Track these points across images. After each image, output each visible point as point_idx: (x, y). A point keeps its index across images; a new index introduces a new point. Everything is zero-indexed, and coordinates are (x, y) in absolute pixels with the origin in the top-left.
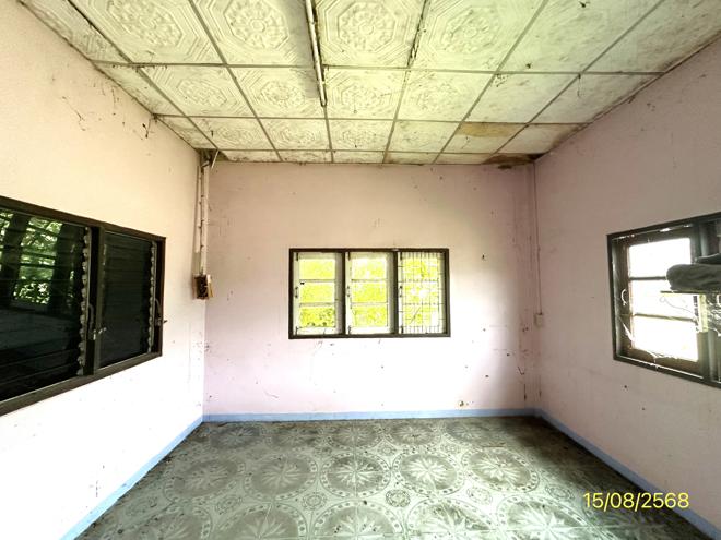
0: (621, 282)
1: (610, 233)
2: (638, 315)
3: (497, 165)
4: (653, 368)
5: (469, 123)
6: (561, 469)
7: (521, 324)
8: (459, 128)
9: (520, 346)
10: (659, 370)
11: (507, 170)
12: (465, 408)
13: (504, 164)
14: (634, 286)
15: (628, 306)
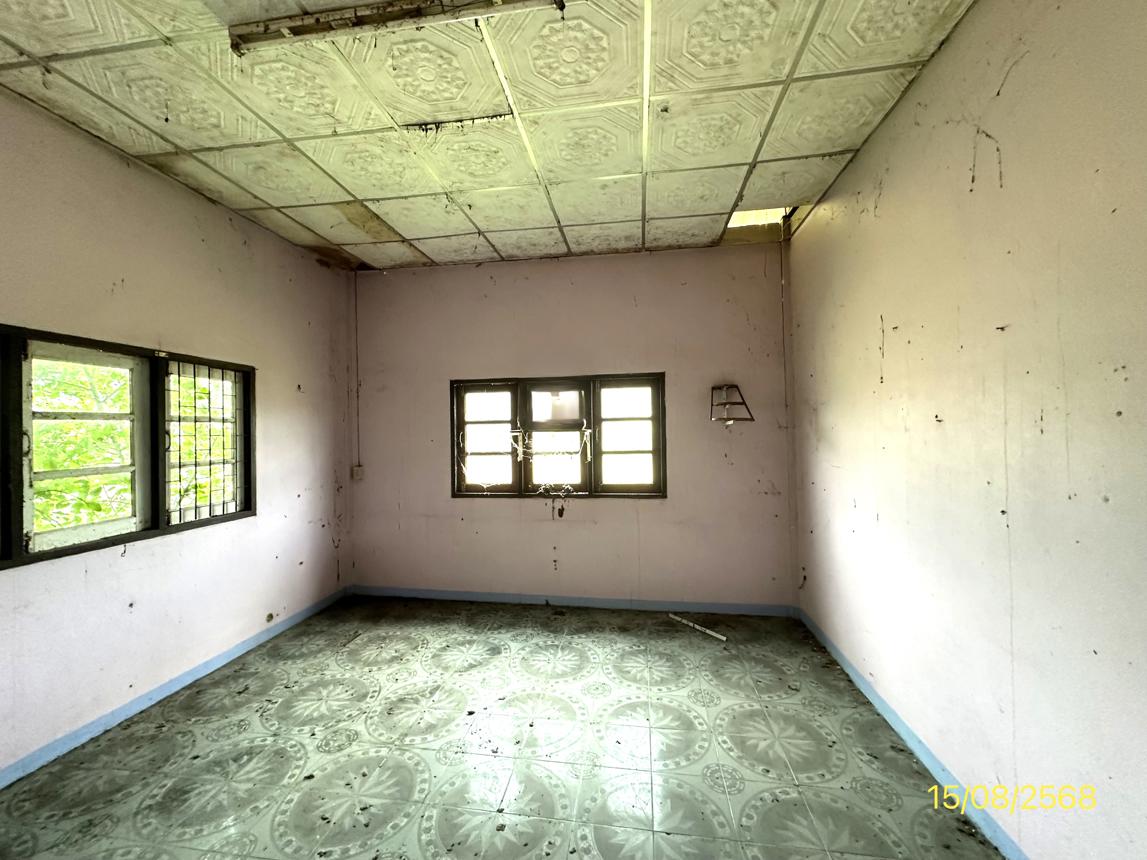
0: (458, 425)
1: (454, 379)
2: (472, 454)
3: (316, 256)
4: (486, 496)
5: (366, 207)
6: (424, 619)
7: (336, 482)
8: (348, 203)
9: (335, 511)
10: (491, 496)
11: (324, 269)
12: (276, 620)
13: (325, 259)
14: (468, 429)
15: (464, 446)
